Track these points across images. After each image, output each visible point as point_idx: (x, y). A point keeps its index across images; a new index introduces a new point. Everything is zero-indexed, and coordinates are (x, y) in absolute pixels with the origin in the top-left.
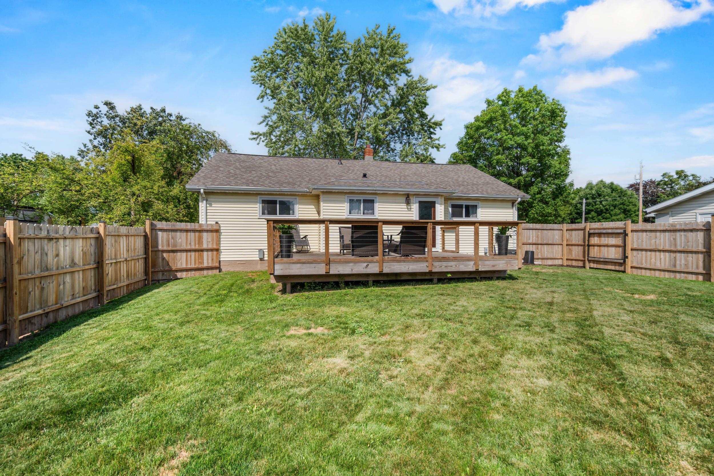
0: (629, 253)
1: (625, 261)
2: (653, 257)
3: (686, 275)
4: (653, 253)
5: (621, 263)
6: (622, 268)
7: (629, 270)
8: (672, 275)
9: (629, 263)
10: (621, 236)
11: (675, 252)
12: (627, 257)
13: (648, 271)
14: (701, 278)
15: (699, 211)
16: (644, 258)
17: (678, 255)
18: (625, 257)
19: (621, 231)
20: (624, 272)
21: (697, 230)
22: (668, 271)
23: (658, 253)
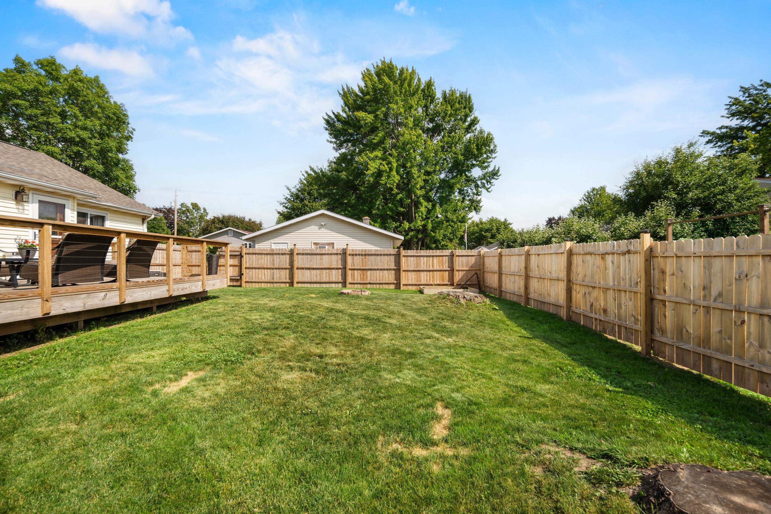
0: (244, 271)
1: (241, 278)
2: (260, 273)
3: (280, 284)
4: (260, 270)
5: (238, 280)
6: (238, 284)
7: (244, 284)
8: (272, 285)
9: (244, 279)
10: (238, 257)
11: (273, 269)
12: (243, 274)
13: (257, 284)
14: (288, 285)
15: (273, 241)
16: (254, 275)
17: (275, 271)
18: (241, 275)
19: (238, 253)
20: (240, 286)
21: (285, 254)
22: (270, 282)
23: (263, 270)
